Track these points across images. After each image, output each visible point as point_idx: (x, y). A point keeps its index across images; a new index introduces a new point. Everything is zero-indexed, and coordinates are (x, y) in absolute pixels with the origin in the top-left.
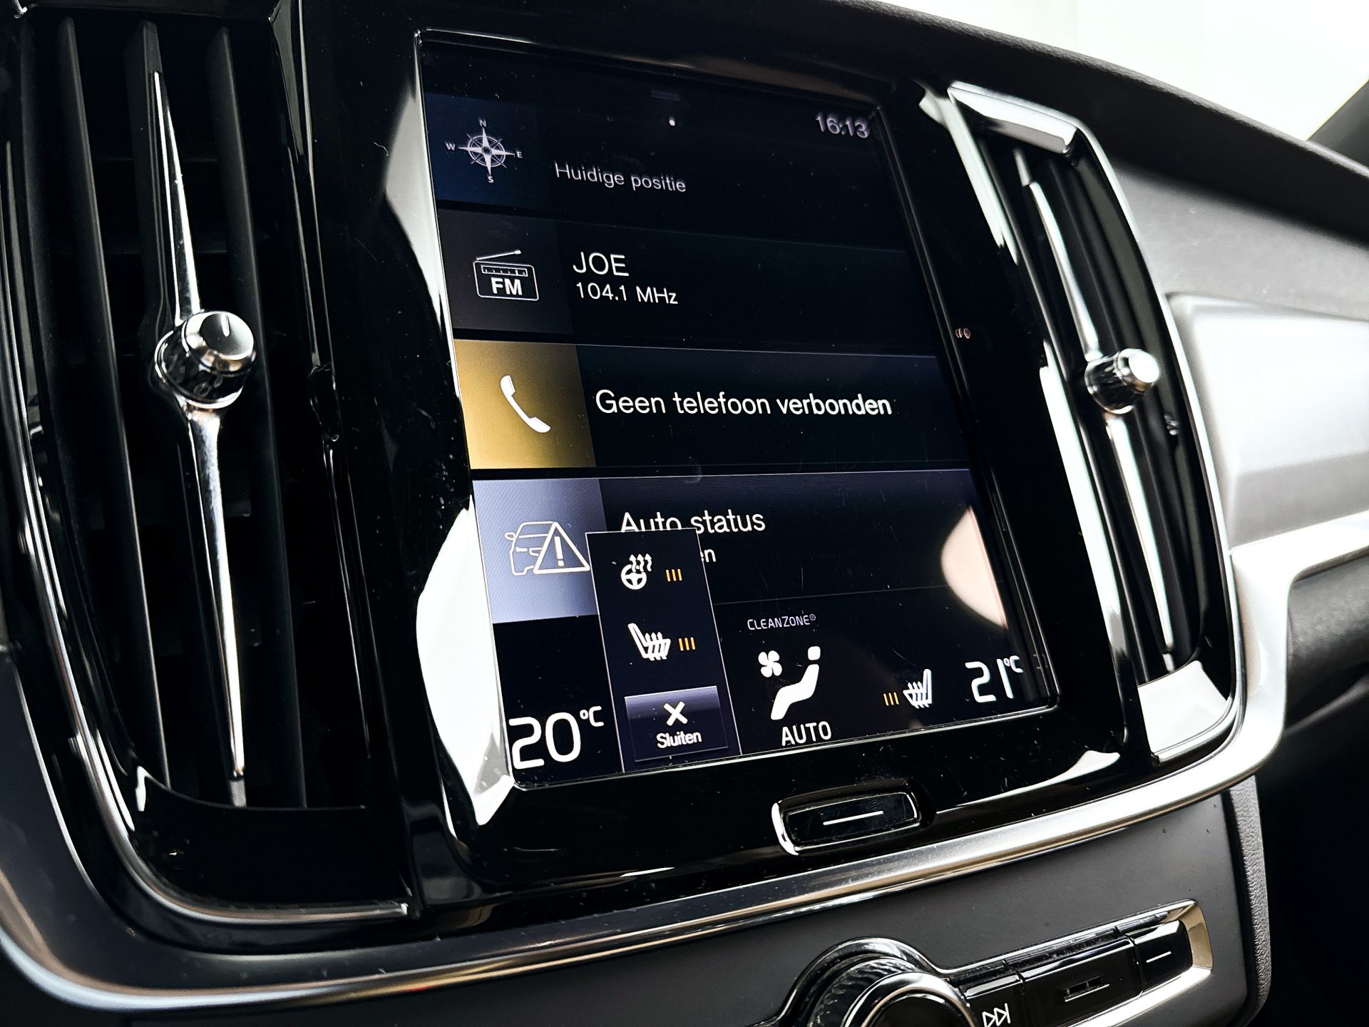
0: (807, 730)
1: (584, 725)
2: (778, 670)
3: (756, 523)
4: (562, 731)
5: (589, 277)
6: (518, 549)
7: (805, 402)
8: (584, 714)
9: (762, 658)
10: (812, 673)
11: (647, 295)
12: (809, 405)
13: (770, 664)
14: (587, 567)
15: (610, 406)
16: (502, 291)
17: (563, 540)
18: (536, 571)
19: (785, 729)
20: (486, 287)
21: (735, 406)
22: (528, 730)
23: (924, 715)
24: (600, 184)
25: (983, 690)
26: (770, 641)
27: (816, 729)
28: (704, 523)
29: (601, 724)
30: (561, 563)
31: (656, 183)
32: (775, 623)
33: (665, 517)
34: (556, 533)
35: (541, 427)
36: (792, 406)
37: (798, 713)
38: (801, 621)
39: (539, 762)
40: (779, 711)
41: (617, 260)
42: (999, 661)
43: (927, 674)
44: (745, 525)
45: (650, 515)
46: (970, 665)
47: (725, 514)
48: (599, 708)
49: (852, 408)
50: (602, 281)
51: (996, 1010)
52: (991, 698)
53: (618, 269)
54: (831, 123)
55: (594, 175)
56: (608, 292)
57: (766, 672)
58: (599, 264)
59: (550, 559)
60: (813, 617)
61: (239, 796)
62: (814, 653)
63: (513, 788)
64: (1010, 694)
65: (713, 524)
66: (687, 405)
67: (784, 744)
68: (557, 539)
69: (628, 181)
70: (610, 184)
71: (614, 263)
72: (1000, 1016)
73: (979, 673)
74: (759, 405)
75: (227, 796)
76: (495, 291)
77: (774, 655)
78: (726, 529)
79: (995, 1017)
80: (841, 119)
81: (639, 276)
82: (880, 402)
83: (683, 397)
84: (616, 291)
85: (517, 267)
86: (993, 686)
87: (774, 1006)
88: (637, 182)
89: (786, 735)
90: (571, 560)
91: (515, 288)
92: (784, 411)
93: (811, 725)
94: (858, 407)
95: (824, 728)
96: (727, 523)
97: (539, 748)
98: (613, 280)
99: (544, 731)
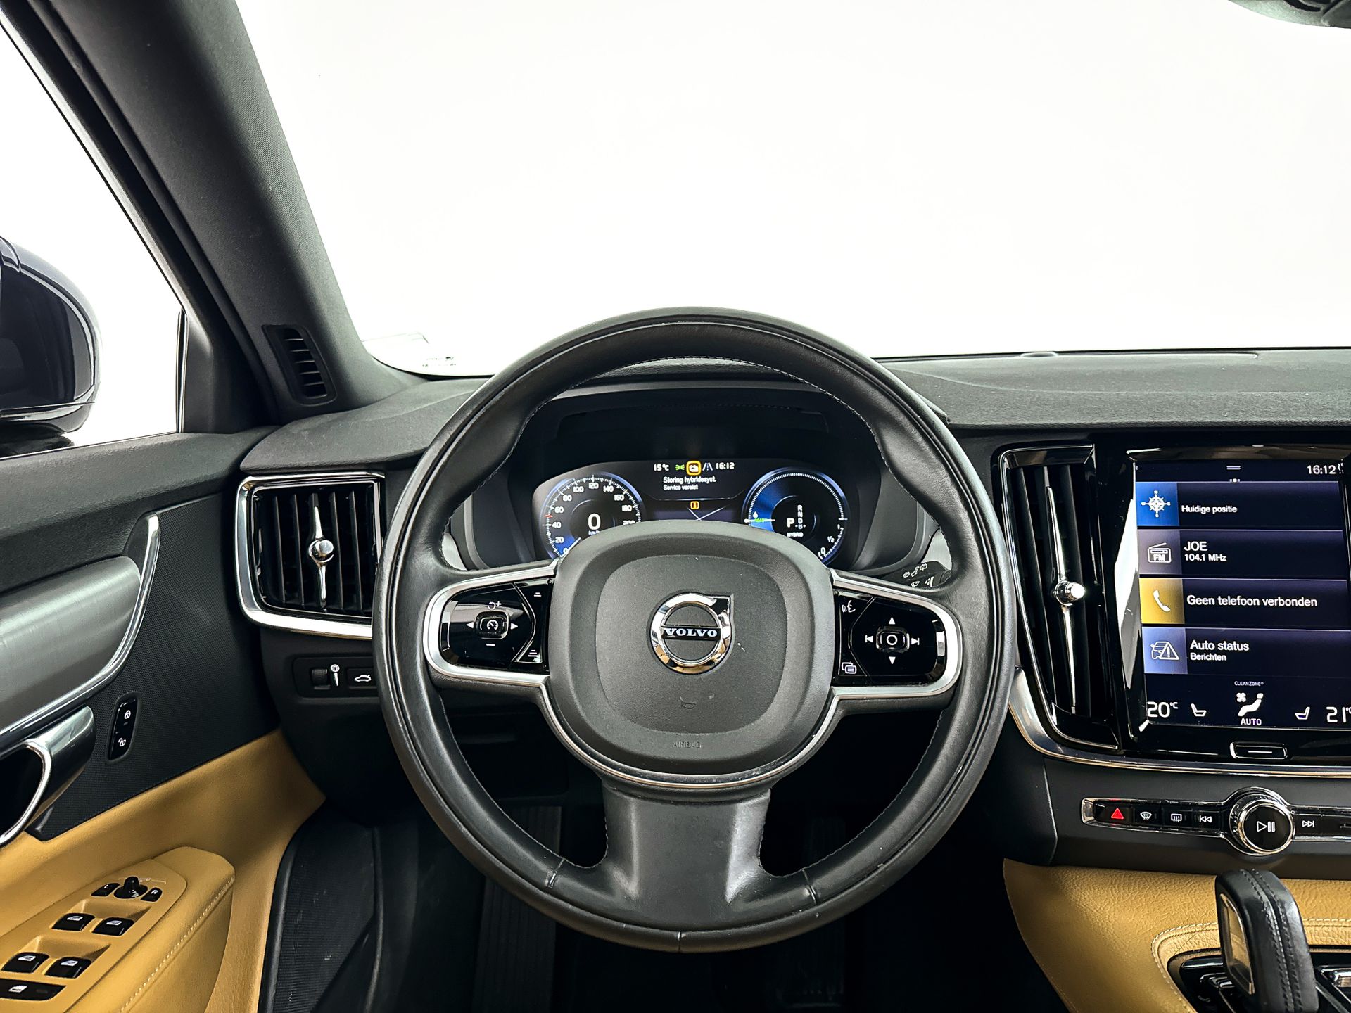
0: (1252, 721)
1: (1171, 707)
2: (1244, 700)
3: (1246, 647)
4: (1164, 708)
5: (1191, 551)
6: (1155, 651)
7: (1276, 600)
8: (1171, 704)
9: (1238, 695)
10: (1258, 702)
11: (1213, 558)
12: (1278, 602)
13: (1241, 697)
14: (1177, 658)
15: (1192, 602)
16: (1157, 560)
17: (1171, 650)
18: (1160, 657)
19: (1243, 719)
20: (1152, 559)
21: (1244, 602)
22: (1153, 706)
23: (1302, 723)
24: (1200, 513)
25: (1332, 718)
26: (1242, 689)
27: (1255, 721)
28: (1223, 646)
29: (1177, 708)
30: (1169, 656)
31: (1223, 510)
32: (1246, 684)
33: (1208, 642)
34: (1168, 646)
35: (1166, 609)
36: (1269, 602)
37: (1249, 715)
38: (1258, 684)
39: (1156, 716)
40: (1242, 713)
41: (1203, 544)
42: (1343, 709)
43: (1308, 709)
44: (1240, 648)
45: (1202, 642)
46: (1328, 708)
47: (1233, 643)
48: (1176, 703)
49: (1298, 603)
50: (1195, 553)
51: (1309, 822)
52: (1336, 721)
53: (1203, 548)
54: (1316, 470)
55: (1198, 509)
56: (1197, 557)
57: (1239, 700)
58: (1195, 546)
59: (1165, 655)
60: (1262, 683)
61: (1074, 712)
62: (1260, 696)
63: (1149, 724)
64: (1345, 721)
65: (1227, 646)
66: (1222, 601)
67: (1242, 724)
68: (1168, 648)
69: (1211, 510)
70: (1204, 513)
71: (1201, 546)
72: (1310, 824)
73: (1333, 711)
74: (1254, 602)
75: (1071, 711)
76: (1155, 559)
77: (1244, 695)
78: (1232, 649)
79: (1308, 824)
80: (1321, 466)
81: (1211, 550)
82: (1312, 601)
83: (1222, 598)
84: (1201, 557)
85: (1163, 549)
86: (1339, 716)
87: (1223, 799)
88: (1216, 510)
89: (1243, 721)
90: (1172, 655)
91: (1162, 558)
92: (1265, 604)
93: (1254, 720)
94: (1301, 603)
95: (1259, 722)
96: (1233, 647)
97: (1156, 712)
98: (1200, 552)
99: (1158, 707)
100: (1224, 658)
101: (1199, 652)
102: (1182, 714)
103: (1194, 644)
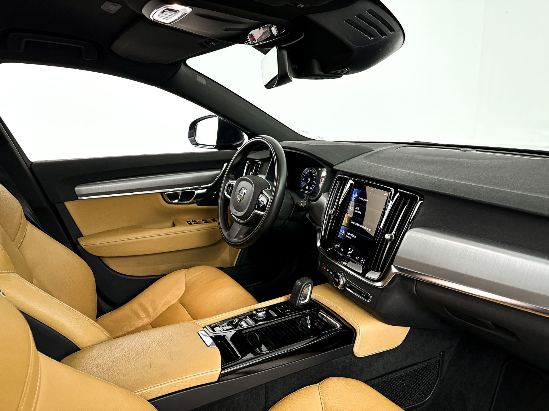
3: (355, 237)
4: (338, 246)
7: (365, 227)
10: (352, 251)
11: (359, 212)
13: (350, 249)
15: (352, 222)
23: (356, 260)
25: (362, 261)
35: (347, 222)
37: (349, 254)
38: (353, 247)
40: (348, 253)
43: (359, 257)
52: (362, 262)
59: (343, 234)
62: (353, 250)
63: (332, 249)
69: (364, 200)
72: (349, 285)
73: (362, 260)
81: (359, 211)
82: (370, 230)
86: (363, 262)
89: (348, 255)
95: (350, 256)
96: (353, 236)
97: (336, 246)
98: (357, 210)
99: (337, 245)
100: (350, 238)
101: (348, 235)
102: (340, 248)
103: (348, 233)
